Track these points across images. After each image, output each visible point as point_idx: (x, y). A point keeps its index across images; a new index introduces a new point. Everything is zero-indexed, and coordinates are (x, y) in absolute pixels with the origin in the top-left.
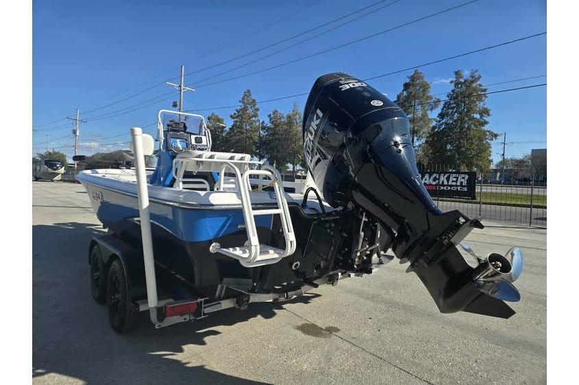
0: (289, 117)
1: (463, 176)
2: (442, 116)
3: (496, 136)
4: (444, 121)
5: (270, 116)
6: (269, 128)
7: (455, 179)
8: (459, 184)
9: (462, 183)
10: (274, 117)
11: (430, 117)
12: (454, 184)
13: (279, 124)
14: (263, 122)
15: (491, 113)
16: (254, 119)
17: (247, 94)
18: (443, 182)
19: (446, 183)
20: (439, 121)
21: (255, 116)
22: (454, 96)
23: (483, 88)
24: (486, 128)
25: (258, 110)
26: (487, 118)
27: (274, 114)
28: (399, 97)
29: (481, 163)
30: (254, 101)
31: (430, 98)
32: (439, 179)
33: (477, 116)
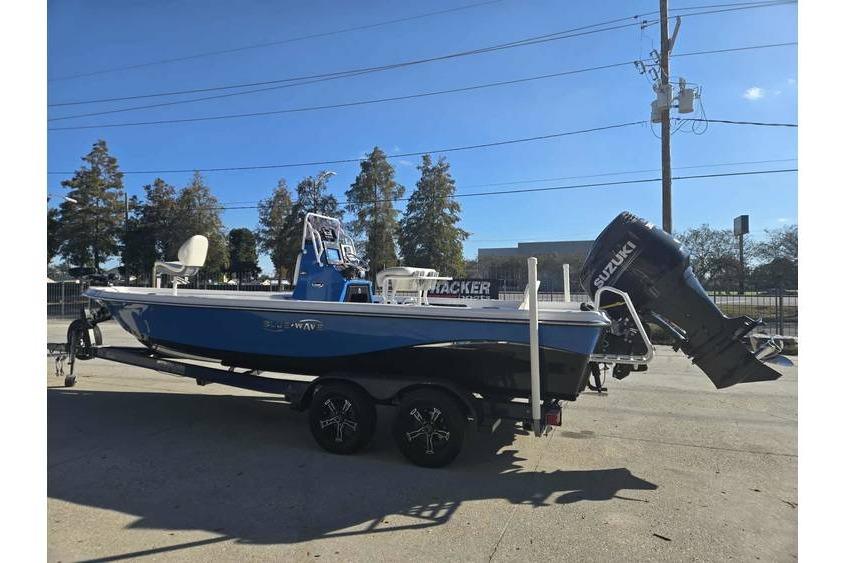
0: (186, 192)
1: (485, 283)
2: (411, 208)
3: (467, 235)
4: (412, 215)
5: (148, 188)
6: (147, 208)
7: (477, 288)
8: (481, 292)
9: (484, 291)
10: (157, 191)
11: (395, 208)
12: (476, 292)
13: (167, 202)
14: (135, 197)
15: (461, 209)
16: (112, 190)
17: (100, 148)
18: (464, 291)
19: (467, 292)
20: (407, 215)
21: (117, 185)
22: (423, 185)
23: (451, 179)
24: (456, 225)
25: (120, 175)
26: (457, 214)
27: (156, 185)
28: (358, 179)
29: (454, 266)
30: (112, 161)
31: (393, 184)
32: (460, 288)
33: (447, 211)
